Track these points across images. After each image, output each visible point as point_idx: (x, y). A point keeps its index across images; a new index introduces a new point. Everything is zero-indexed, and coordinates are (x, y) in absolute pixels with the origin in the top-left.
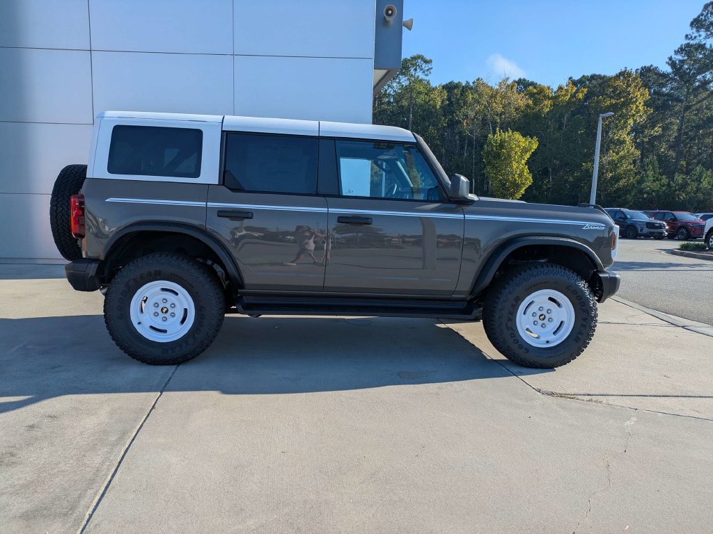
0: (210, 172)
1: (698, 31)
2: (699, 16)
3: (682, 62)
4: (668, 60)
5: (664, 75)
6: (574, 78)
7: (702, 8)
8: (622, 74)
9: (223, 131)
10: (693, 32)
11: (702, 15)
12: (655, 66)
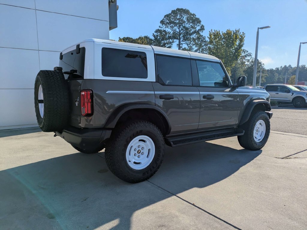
0: (151, 77)
1: (162, 25)
2: (163, 20)
3: (157, 36)
4: (152, 35)
5: (151, 40)
6: (121, 38)
7: (164, 16)
8: (140, 38)
9: (155, 54)
10: (160, 25)
11: (163, 19)
12: (148, 36)
